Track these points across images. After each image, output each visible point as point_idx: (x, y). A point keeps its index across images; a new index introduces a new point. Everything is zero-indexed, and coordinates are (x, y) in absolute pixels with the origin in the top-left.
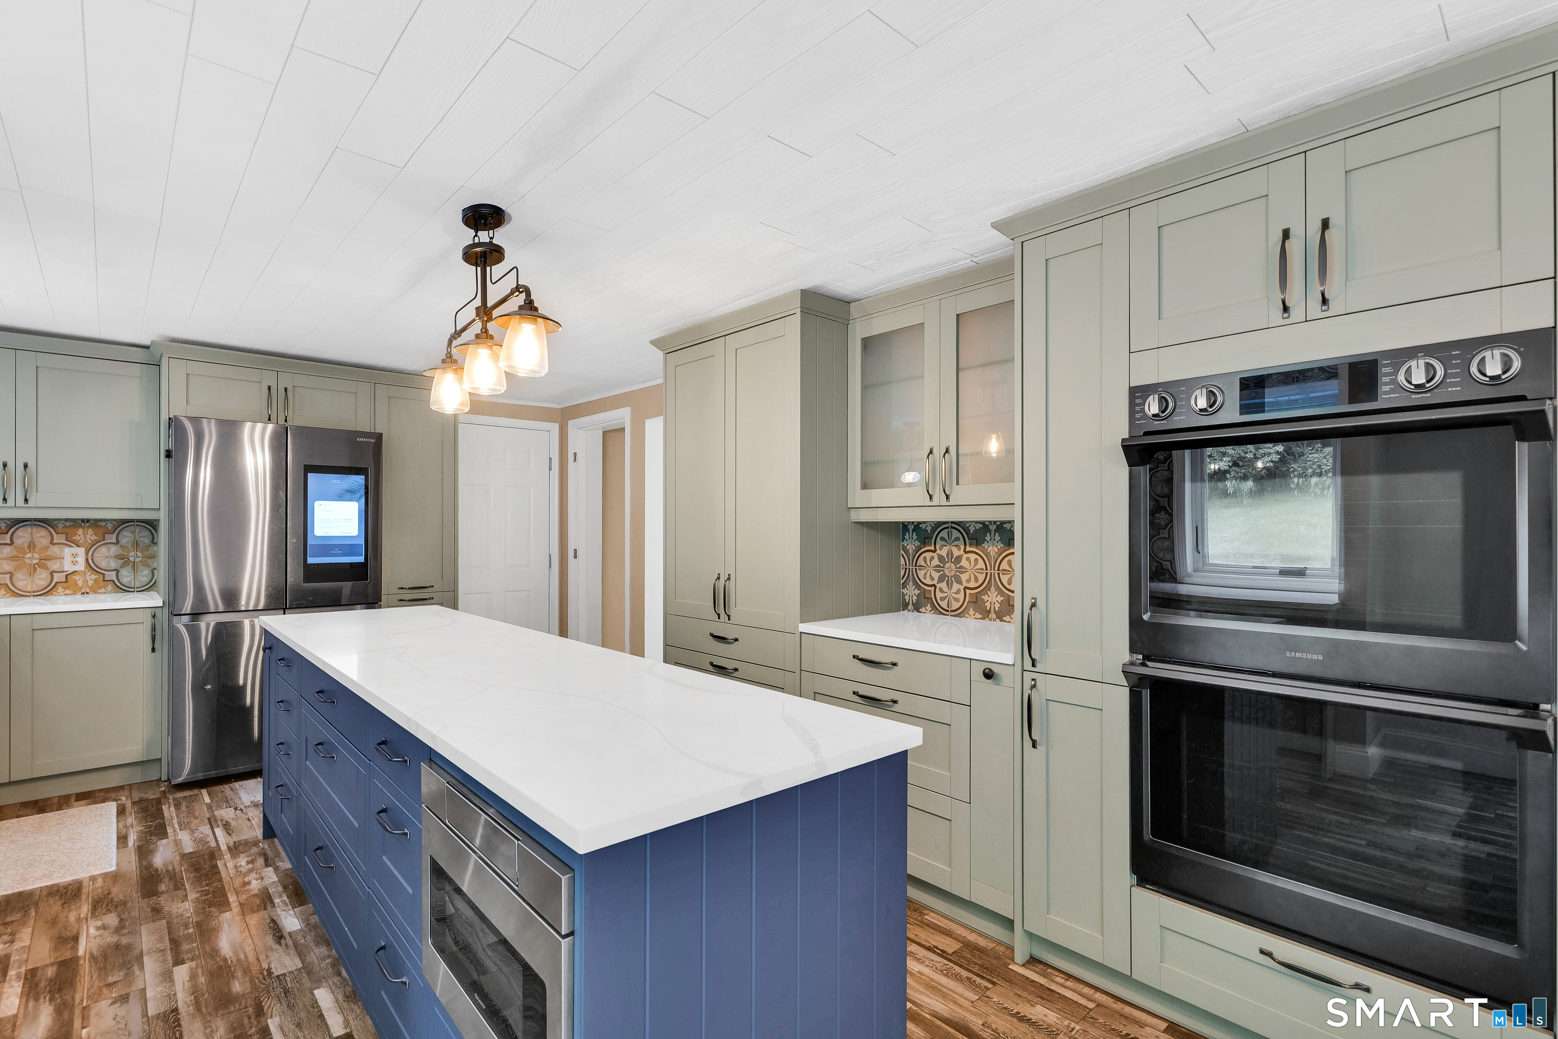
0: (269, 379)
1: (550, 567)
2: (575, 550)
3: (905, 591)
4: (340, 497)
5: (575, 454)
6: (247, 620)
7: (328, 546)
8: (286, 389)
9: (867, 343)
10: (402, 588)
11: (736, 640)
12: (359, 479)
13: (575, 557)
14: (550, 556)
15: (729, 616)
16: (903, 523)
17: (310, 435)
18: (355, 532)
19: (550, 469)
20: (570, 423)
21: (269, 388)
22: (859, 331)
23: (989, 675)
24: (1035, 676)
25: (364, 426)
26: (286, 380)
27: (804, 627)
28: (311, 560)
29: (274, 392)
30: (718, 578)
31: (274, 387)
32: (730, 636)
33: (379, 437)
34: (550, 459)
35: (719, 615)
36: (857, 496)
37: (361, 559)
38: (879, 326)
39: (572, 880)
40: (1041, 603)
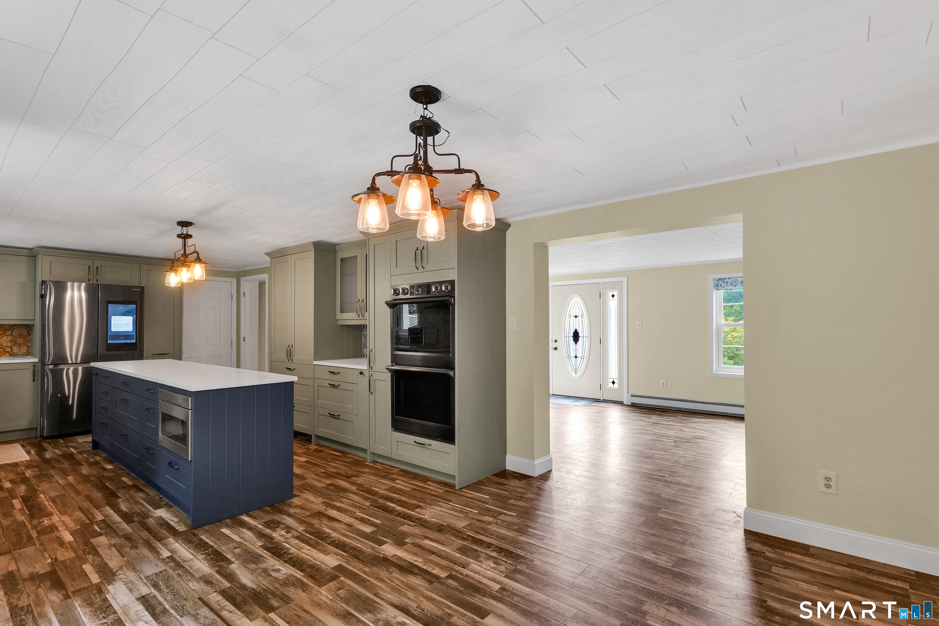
0: (89, 263)
1: (232, 346)
2: (244, 338)
3: (364, 350)
4: (124, 314)
5: (244, 293)
6: (81, 367)
7: (118, 335)
8: (97, 267)
9: (342, 260)
10: (154, 354)
11: (294, 369)
12: (133, 306)
13: (244, 341)
14: (232, 340)
15: (292, 360)
16: (363, 325)
17: (108, 288)
18: (131, 330)
19: (232, 300)
20: (242, 279)
21: (89, 267)
22: (340, 256)
23: (361, 373)
24: (372, 372)
25: (135, 282)
26: (97, 263)
27: (315, 363)
28: (109, 342)
29: (91, 269)
30: (289, 346)
31: (91, 266)
32: (292, 368)
33: (143, 288)
34: (232, 295)
35: (289, 360)
36: (339, 316)
37: (134, 341)
38: (346, 255)
39: (192, 399)
40: (373, 350)
